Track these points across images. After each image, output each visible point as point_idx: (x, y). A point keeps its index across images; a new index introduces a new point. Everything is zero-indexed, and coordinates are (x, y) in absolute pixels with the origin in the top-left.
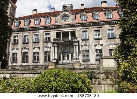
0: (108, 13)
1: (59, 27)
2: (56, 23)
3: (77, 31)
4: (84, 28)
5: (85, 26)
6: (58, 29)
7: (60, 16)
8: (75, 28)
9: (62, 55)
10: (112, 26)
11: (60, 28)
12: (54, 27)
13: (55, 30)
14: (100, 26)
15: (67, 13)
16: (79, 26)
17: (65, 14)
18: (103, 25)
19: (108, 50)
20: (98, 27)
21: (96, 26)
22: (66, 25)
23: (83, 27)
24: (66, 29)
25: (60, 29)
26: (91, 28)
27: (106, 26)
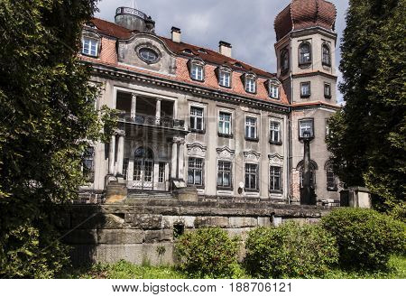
0: (249, 80)
1: (128, 77)
2: (119, 63)
3: (179, 104)
4: (196, 99)
5: (199, 96)
6: (125, 84)
7: (133, 44)
8: (174, 94)
9: (131, 164)
10: (255, 111)
11: (133, 82)
12: (115, 74)
13: (115, 83)
14: (231, 106)
15: (154, 43)
16: (184, 91)
17: (148, 44)
18: (238, 104)
19: (244, 166)
20: (227, 105)
21: (223, 101)
22: (151, 77)
23: (194, 95)
24: (150, 89)
25: (131, 85)
26: (213, 104)
27: (243, 108)
